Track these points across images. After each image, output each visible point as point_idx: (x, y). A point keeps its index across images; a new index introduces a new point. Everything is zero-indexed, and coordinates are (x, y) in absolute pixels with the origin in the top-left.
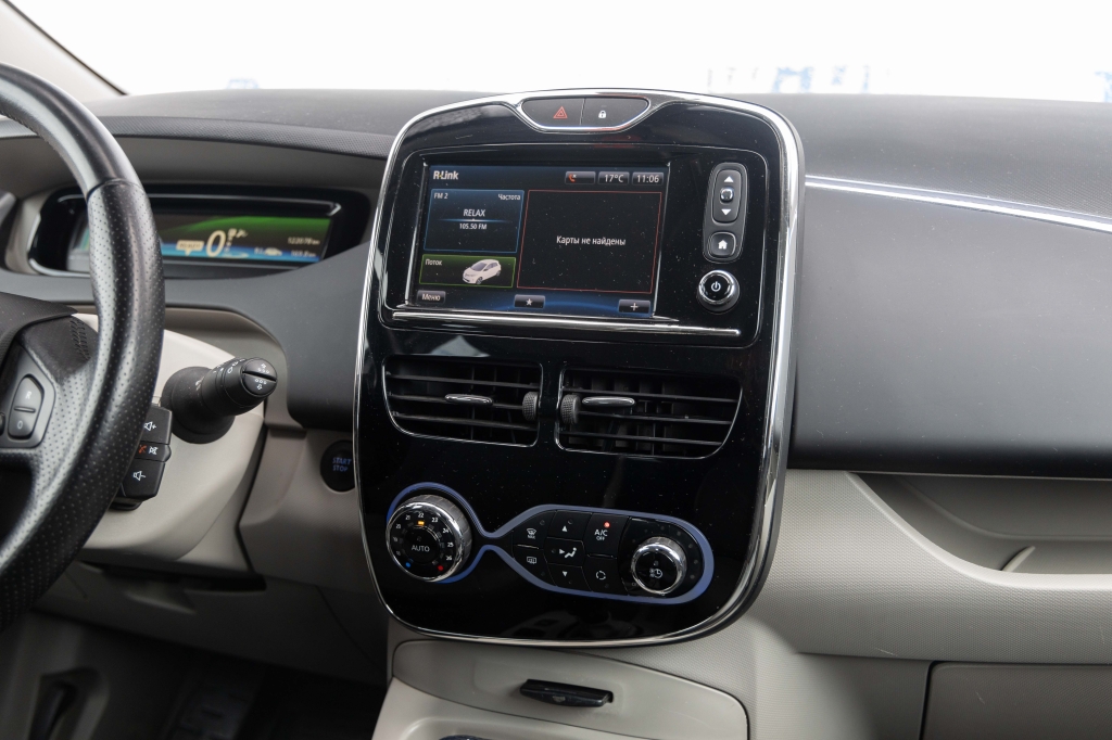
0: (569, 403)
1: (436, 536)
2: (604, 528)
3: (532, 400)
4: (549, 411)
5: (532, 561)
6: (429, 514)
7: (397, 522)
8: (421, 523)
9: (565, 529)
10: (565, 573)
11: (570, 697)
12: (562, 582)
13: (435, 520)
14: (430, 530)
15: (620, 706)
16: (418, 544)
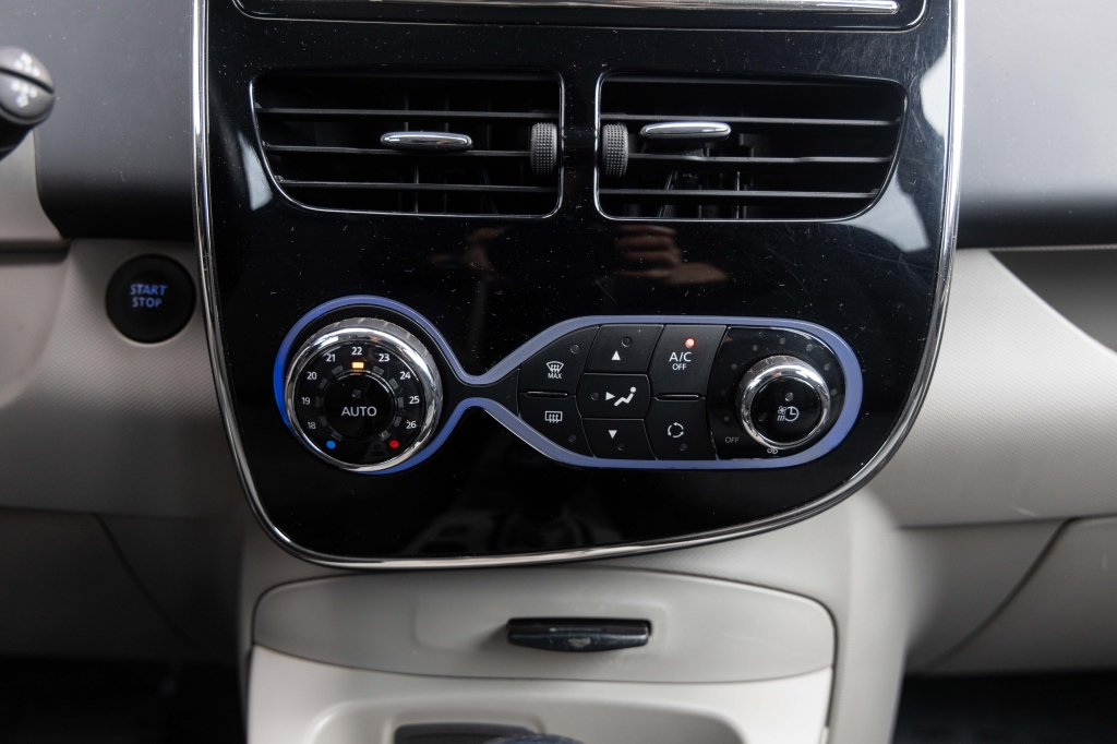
0: (616, 138)
1: (388, 387)
2: (686, 349)
3: (547, 136)
4: (579, 153)
5: (554, 417)
6: (371, 348)
7: (310, 368)
8: (358, 365)
9: (616, 357)
10: (613, 433)
11: (598, 636)
12: (607, 449)
13: (384, 358)
14: (376, 375)
15: (660, 641)
16: (354, 404)
